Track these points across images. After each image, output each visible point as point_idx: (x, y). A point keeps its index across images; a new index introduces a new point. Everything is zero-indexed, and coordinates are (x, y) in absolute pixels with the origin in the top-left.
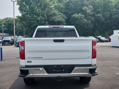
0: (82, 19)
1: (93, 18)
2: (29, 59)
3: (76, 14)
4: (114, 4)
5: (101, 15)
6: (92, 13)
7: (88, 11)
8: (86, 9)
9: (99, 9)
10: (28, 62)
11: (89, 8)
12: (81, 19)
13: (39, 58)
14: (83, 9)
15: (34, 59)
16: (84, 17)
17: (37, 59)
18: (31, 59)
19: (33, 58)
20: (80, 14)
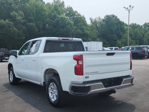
0: (11, 27)
1: (24, 27)
2: (87, 74)
3: (2, 20)
4: (48, 13)
5: (34, 24)
6: (23, 21)
7: (18, 18)
8: (15, 15)
9: (31, 16)
10: (86, 77)
11: (19, 15)
12: (9, 28)
13: (95, 73)
14: (11, 14)
15: (92, 73)
16: (13, 25)
17: (93, 73)
18: (89, 74)
19: (90, 74)
20: (7, 21)
